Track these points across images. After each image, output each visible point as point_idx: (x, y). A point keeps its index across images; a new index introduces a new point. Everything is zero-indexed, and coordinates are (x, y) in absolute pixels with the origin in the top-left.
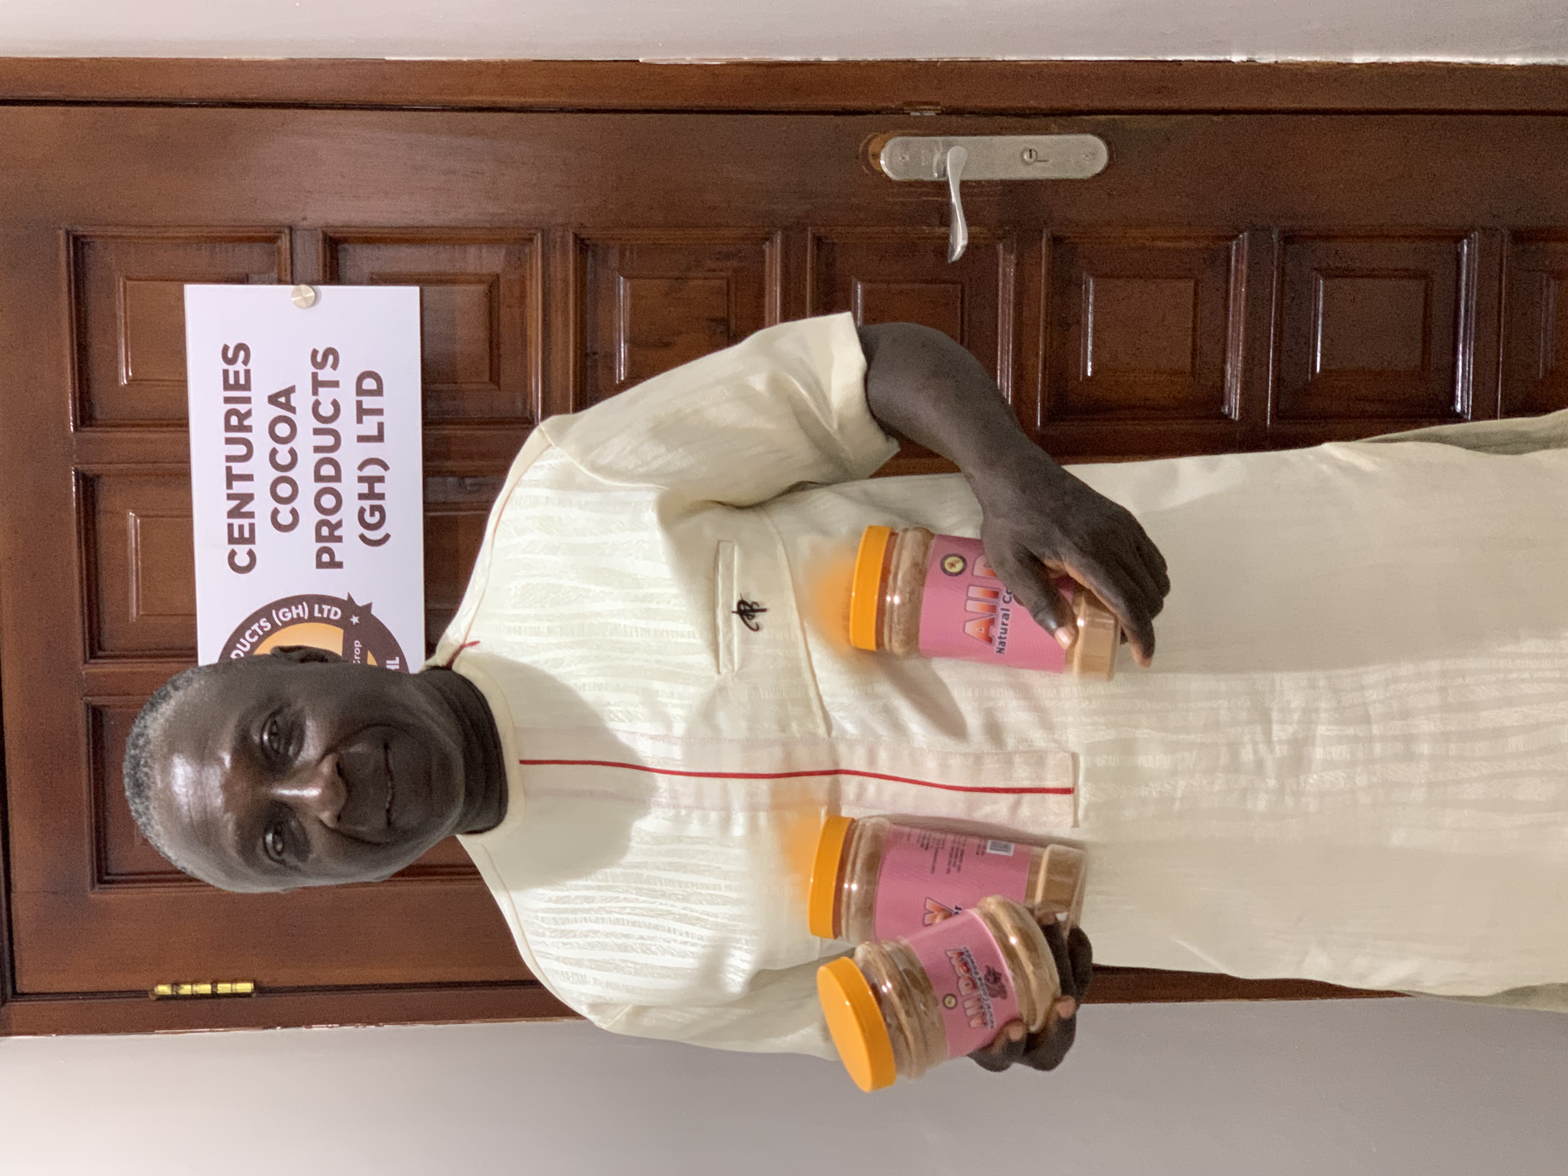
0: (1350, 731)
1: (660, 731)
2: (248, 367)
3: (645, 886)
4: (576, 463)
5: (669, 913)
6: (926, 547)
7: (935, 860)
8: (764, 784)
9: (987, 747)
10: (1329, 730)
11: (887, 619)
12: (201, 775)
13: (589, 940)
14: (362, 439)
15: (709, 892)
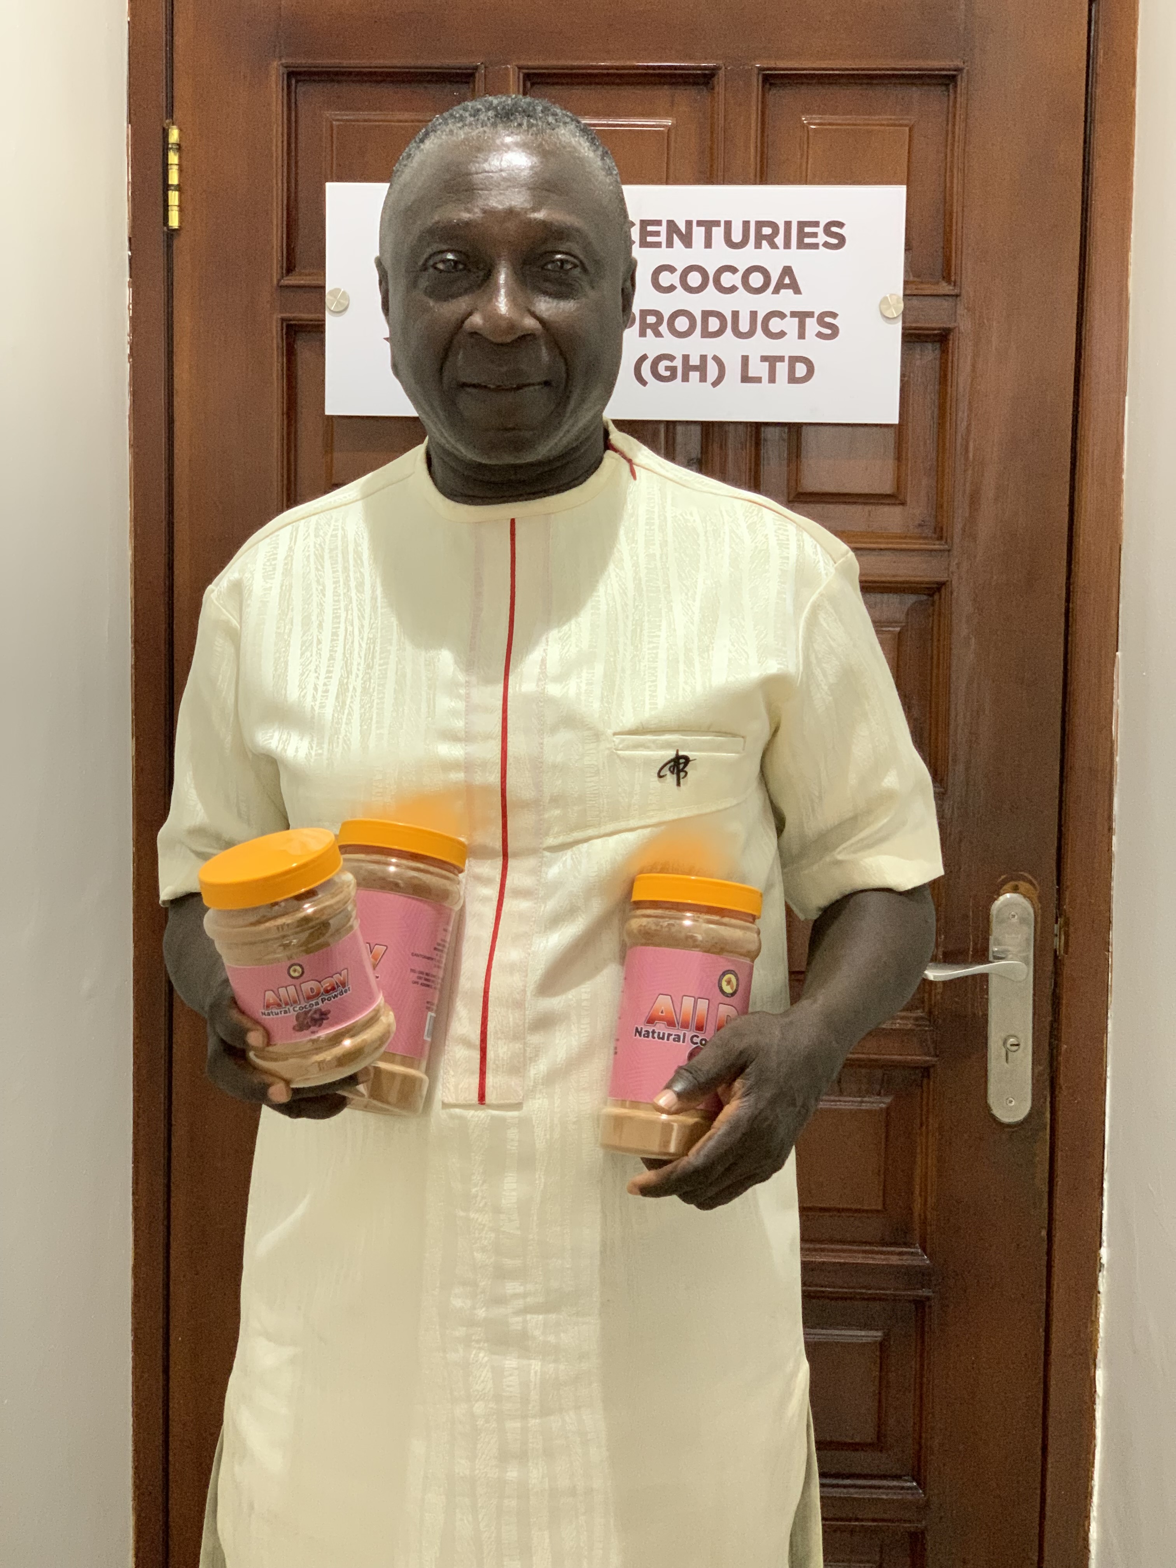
0: (534, 1396)
2: (821, 247)
3: (377, 648)
4: (820, 589)
5: (349, 673)
6: (744, 954)
7: (425, 957)
8: (494, 778)
9: (530, 1014)
10: (536, 1373)
13: (314, 585)
14: (745, 360)
15: (375, 716)
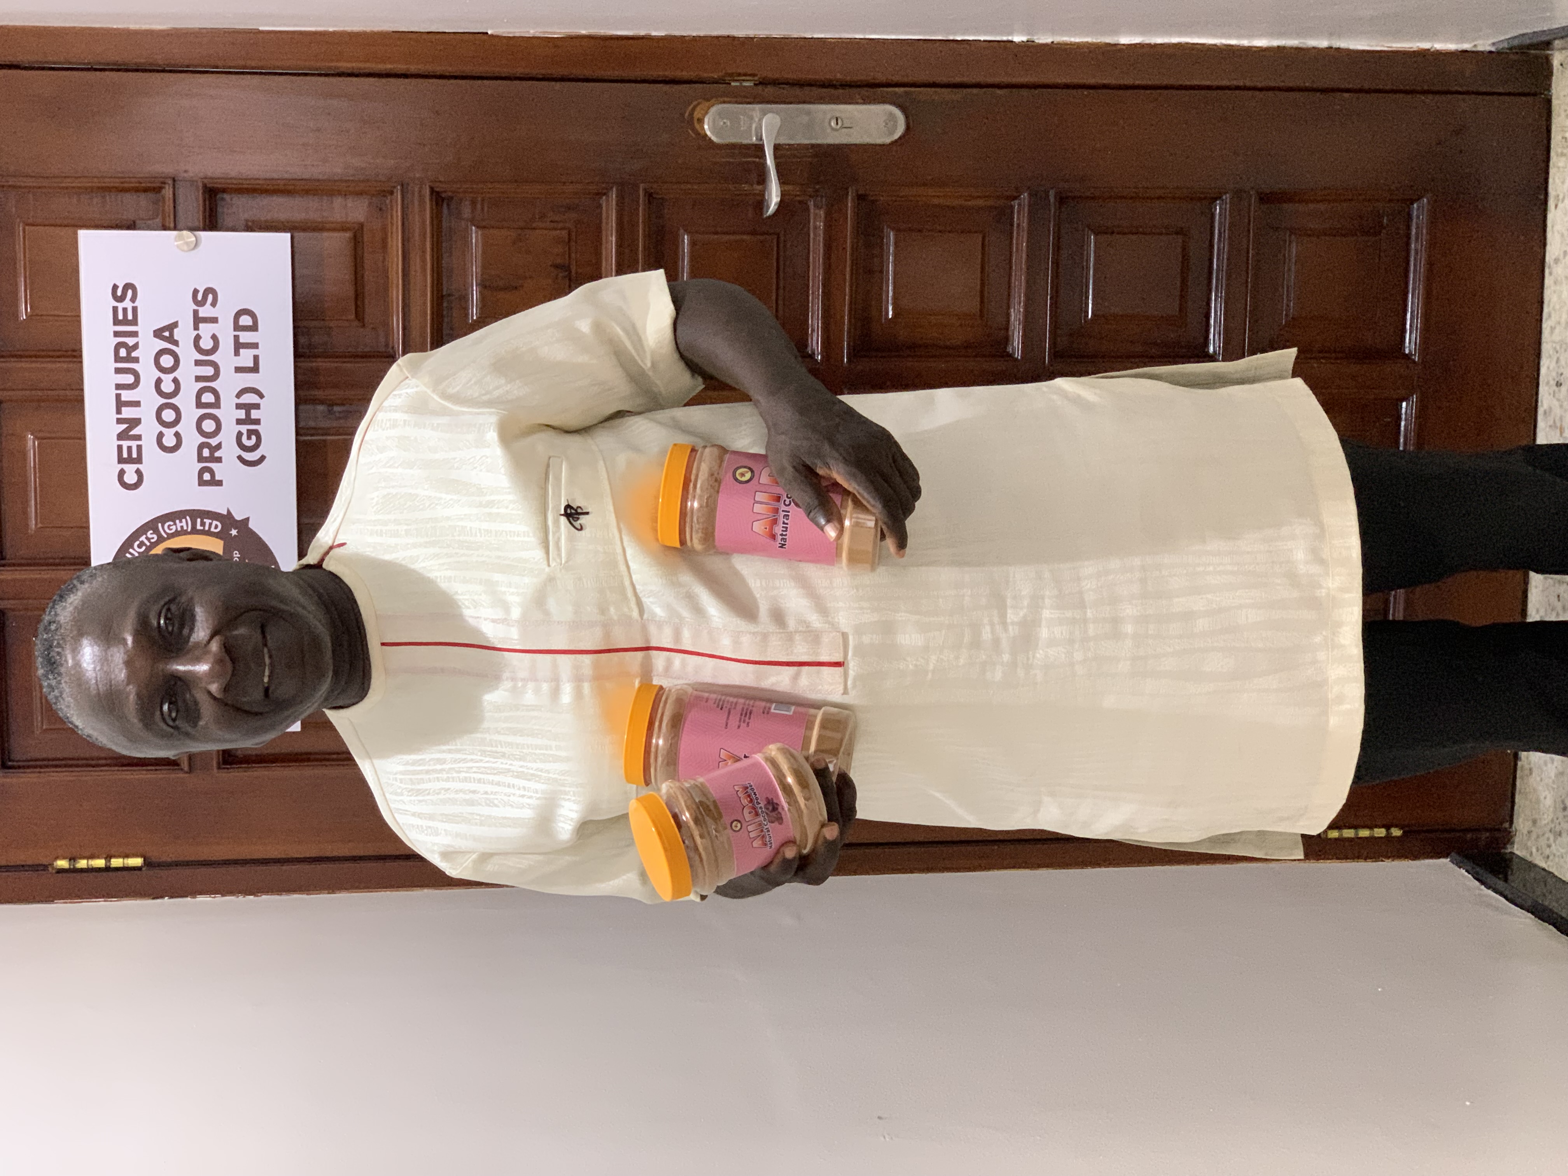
1: (499, 614)
2: (136, 304)
3: (489, 749)
4: (429, 392)
5: (509, 771)
6: (721, 460)
7: (728, 718)
8: (587, 659)
9: (772, 628)
11: (688, 519)
12: (106, 654)
13: (441, 796)
14: (239, 370)
15: (542, 752)
